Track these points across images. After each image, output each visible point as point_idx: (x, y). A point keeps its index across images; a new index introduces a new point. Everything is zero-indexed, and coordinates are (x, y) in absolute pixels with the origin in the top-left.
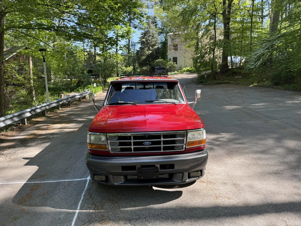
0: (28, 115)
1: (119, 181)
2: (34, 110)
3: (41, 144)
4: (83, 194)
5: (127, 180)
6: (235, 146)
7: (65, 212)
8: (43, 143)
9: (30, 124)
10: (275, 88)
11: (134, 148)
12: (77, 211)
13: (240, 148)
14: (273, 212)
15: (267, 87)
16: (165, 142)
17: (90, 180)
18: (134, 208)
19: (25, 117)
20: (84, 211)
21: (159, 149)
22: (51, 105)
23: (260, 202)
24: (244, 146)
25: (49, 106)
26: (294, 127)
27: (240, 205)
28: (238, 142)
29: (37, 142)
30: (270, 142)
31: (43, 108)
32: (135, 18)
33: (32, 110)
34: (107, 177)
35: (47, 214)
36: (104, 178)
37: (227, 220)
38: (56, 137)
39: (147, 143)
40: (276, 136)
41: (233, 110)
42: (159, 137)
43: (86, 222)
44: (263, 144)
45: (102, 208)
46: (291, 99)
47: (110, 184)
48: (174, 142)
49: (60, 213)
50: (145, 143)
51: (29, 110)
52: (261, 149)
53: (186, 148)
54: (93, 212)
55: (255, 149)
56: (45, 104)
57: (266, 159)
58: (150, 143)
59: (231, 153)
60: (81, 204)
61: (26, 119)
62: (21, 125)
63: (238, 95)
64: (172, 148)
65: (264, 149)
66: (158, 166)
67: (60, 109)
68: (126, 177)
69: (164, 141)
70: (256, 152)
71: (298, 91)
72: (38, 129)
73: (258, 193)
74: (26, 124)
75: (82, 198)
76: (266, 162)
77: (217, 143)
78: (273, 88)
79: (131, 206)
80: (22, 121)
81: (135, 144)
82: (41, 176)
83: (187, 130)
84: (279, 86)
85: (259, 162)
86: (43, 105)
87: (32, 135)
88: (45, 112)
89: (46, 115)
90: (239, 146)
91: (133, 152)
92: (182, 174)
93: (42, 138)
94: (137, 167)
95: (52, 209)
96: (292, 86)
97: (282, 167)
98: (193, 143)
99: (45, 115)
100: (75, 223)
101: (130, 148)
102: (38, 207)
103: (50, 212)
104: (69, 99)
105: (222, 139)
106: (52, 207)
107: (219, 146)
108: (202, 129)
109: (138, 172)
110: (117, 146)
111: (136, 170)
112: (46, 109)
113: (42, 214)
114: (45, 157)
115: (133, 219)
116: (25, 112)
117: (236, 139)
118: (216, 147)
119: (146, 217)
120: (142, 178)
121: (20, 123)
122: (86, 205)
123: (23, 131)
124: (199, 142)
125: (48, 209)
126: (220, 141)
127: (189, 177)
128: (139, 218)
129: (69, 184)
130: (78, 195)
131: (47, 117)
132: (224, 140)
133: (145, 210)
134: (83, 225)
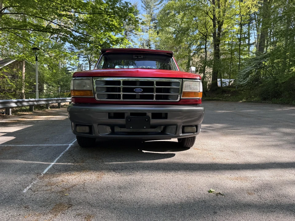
0: (14, 105)
1: (104, 132)
2: (21, 102)
3: (23, 125)
4: (63, 153)
5: (113, 132)
6: (229, 130)
7: (37, 164)
8: (25, 125)
9: (14, 115)
10: (263, 103)
11: (123, 95)
12: (53, 164)
13: (234, 132)
14: (279, 168)
15: (256, 102)
16: (158, 90)
17: (72, 146)
18: (120, 163)
19: (10, 106)
20: (60, 163)
21: (151, 97)
22: (40, 102)
23: (263, 162)
24: (238, 131)
25: (37, 102)
26: (287, 122)
27: (240, 163)
28: (232, 128)
29: (18, 125)
30: (265, 129)
31: (31, 103)
32: (130, 23)
33: (18, 102)
34: (91, 127)
35: (16, 164)
36: (87, 129)
37: (227, 172)
38: (40, 122)
40: (271, 126)
41: (224, 112)
42: (151, 83)
43: (62, 170)
44: (258, 130)
45: (83, 162)
46: (281, 108)
47: (94, 135)
48: (168, 90)
49: (32, 164)
50: (136, 90)
51: (15, 100)
52: (257, 133)
53: (180, 99)
54: (71, 165)
55: (251, 132)
56: (33, 99)
57: (263, 138)
58: (141, 90)
59: (226, 134)
60: (58, 160)
61: (11, 110)
62: (5, 114)
63: (228, 106)
64: (166, 97)
65: (260, 132)
66: (150, 115)
68: (112, 127)
69: (157, 89)
70: (251, 134)
71: (285, 104)
72: (23, 118)
73: (258, 157)
74: (11, 114)
75: (60, 156)
76: (263, 140)
78: (261, 102)
79: (116, 161)
80: (7, 109)
81: (125, 90)
82: (17, 142)
83: (182, 78)
84: (267, 101)
85: (255, 139)
86: (32, 100)
87: (15, 120)
88: (32, 107)
89: (33, 111)
90: (234, 130)
91: (122, 99)
92: (176, 126)
93: (25, 123)
94: (126, 115)
95: (23, 161)
96: (280, 100)
97: (281, 143)
98: (189, 93)
100: (48, 171)
101: (118, 94)
102: (6, 160)
103: (20, 163)
104: (60, 101)
105: (215, 127)
106: (23, 160)
107: (212, 130)
108: (199, 80)
109: (127, 121)
110: (104, 92)
111: (125, 118)
112: (34, 105)
113: (10, 164)
114: (25, 132)
115: (118, 169)
116: (10, 102)
117: (230, 127)
118: (210, 131)
119: (134, 168)
120: (131, 127)
121: (4, 113)
122: (64, 160)
123: (6, 118)
124: (195, 93)
125: (18, 161)
126: (213, 128)
127: (183, 132)
128: (126, 168)
129: (48, 147)
130: (57, 154)
131: (34, 112)
132: (218, 127)
133: (133, 164)
134: (58, 172)
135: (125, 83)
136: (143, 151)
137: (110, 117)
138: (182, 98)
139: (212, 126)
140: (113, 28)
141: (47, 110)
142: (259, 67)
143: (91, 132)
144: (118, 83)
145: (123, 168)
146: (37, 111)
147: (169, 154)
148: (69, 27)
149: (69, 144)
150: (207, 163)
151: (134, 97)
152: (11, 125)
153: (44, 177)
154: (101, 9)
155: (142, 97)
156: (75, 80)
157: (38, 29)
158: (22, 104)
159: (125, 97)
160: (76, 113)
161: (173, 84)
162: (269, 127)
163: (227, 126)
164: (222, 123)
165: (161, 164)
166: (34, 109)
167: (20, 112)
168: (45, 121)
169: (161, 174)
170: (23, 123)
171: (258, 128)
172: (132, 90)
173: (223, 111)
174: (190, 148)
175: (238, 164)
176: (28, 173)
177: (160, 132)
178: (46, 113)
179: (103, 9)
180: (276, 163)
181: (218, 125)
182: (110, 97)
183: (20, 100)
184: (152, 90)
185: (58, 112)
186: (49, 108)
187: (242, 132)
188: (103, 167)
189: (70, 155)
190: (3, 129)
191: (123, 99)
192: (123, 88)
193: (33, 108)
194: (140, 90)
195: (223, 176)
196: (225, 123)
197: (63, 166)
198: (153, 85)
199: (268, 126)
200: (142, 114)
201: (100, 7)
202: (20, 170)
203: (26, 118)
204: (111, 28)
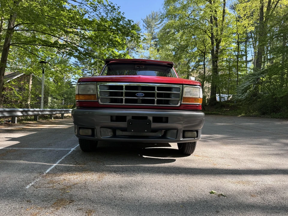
0: (19, 114)
1: (106, 135)
2: (26, 112)
3: (27, 132)
4: (65, 156)
5: (114, 135)
6: (229, 140)
7: (39, 164)
8: (29, 132)
9: (20, 123)
10: (262, 117)
11: (125, 99)
12: (55, 165)
14: (282, 174)
15: (255, 117)
16: (159, 95)
17: (74, 150)
18: (121, 165)
19: (16, 115)
20: (62, 165)
21: (152, 102)
22: (44, 112)
23: (265, 168)
24: (238, 141)
25: (42, 112)
27: (241, 169)
28: (232, 139)
29: (23, 132)
30: (266, 140)
31: (36, 113)
32: (133, 40)
33: (24, 111)
34: (93, 130)
35: (20, 164)
36: (89, 132)
37: (229, 176)
38: (44, 130)
39: (140, 94)
42: (153, 88)
43: (64, 170)
45: (85, 164)
46: (280, 122)
47: (96, 137)
48: (169, 95)
49: (36, 164)
50: (137, 95)
51: (21, 110)
52: (257, 143)
53: (181, 104)
54: (73, 166)
55: (251, 142)
56: (38, 109)
58: (143, 95)
59: (226, 144)
60: (60, 162)
61: (16, 118)
62: (11, 123)
63: (227, 119)
64: (167, 102)
65: (260, 143)
66: (151, 118)
67: (53, 119)
68: (114, 130)
69: (158, 93)
71: (285, 118)
72: (28, 126)
73: (259, 164)
74: (16, 122)
75: (63, 158)
76: (264, 149)
77: (211, 138)
78: (260, 117)
79: (117, 164)
80: (13, 117)
81: (127, 94)
82: (21, 146)
83: (183, 84)
84: (266, 115)
85: (256, 148)
87: (20, 128)
90: (234, 141)
91: (124, 104)
92: (176, 130)
93: (30, 130)
94: (128, 118)
96: (279, 114)
97: (282, 152)
98: (188, 99)
99: (37, 120)
100: (51, 171)
101: (121, 98)
102: (10, 161)
103: (23, 163)
104: (63, 112)
105: (215, 137)
106: (26, 161)
107: (212, 140)
108: (199, 87)
109: (128, 124)
110: (107, 96)
111: (127, 121)
112: (38, 115)
113: (14, 164)
114: (29, 138)
115: (119, 171)
116: (16, 110)
117: (230, 137)
118: (210, 140)
119: (135, 170)
120: (132, 131)
121: (10, 121)
122: (66, 162)
123: (12, 126)
124: (195, 99)
125: (22, 162)
126: (213, 138)
127: (184, 137)
128: (127, 171)
129: (50, 151)
130: (59, 156)
131: (38, 121)
132: (218, 137)
133: (134, 167)
134: (60, 172)
135: (127, 88)
136: (143, 156)
137: (112, 120)
138: (182, 103)
139: (212, 136)
140: (116, 44)
141: (51, 120)
142: (257, 82)
143: (93, 135)
144: (121, 87)
145: (124, 170)
146: (41, 120)
147: (169, 159)
148: (75, 43)
149: (71, 148)
150: (208, 168)
151: (135, 101)
152: (16, 132)
153: (46, 176)
154: (105, 26)
155: (144, 101)
156: (80, 85)
157: (46, 44)
158: (27, 114)
159: (127, 101)
160: (80, 117)
161: (173, 89)
162: (270, 138)
163: (227, 137)
164: (222, 134)
165: (162, 167)
166: (39, 119)
167: (25, 121)
168: (48, 129)
169: (162, 177)
170: (27, 130)
171: (258, 139)
172: (133, 95)
173: (223, 124)
174: (190, 155)
175: (239, 169)
176: (31, 172)
177: (161, 136)
178: (49, 123)
179: (107, 26)
180: (278, 170)
181: (217, 135)
182: (112, 101)
183: (26, 109)
184: (153, 95)
185: (61, 122)
186: (53, 118)
187: (242, 142)
188: (105, 169)
189: (72, 158)
190: (8, 134)
191: (126, 102)
192: (126, 93)
193: (38, 117)
194: (141, 94)
195: (224, 180)
196: (225, 134)
197: (65, 167)
198: (154, 90)
199: (268, 137)
200: (144, 118)
201: (105, 24)
202: (23, 169)
203: (30, 126)
204: (114, 44)
